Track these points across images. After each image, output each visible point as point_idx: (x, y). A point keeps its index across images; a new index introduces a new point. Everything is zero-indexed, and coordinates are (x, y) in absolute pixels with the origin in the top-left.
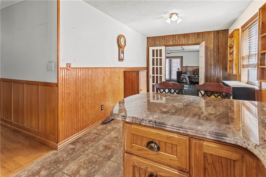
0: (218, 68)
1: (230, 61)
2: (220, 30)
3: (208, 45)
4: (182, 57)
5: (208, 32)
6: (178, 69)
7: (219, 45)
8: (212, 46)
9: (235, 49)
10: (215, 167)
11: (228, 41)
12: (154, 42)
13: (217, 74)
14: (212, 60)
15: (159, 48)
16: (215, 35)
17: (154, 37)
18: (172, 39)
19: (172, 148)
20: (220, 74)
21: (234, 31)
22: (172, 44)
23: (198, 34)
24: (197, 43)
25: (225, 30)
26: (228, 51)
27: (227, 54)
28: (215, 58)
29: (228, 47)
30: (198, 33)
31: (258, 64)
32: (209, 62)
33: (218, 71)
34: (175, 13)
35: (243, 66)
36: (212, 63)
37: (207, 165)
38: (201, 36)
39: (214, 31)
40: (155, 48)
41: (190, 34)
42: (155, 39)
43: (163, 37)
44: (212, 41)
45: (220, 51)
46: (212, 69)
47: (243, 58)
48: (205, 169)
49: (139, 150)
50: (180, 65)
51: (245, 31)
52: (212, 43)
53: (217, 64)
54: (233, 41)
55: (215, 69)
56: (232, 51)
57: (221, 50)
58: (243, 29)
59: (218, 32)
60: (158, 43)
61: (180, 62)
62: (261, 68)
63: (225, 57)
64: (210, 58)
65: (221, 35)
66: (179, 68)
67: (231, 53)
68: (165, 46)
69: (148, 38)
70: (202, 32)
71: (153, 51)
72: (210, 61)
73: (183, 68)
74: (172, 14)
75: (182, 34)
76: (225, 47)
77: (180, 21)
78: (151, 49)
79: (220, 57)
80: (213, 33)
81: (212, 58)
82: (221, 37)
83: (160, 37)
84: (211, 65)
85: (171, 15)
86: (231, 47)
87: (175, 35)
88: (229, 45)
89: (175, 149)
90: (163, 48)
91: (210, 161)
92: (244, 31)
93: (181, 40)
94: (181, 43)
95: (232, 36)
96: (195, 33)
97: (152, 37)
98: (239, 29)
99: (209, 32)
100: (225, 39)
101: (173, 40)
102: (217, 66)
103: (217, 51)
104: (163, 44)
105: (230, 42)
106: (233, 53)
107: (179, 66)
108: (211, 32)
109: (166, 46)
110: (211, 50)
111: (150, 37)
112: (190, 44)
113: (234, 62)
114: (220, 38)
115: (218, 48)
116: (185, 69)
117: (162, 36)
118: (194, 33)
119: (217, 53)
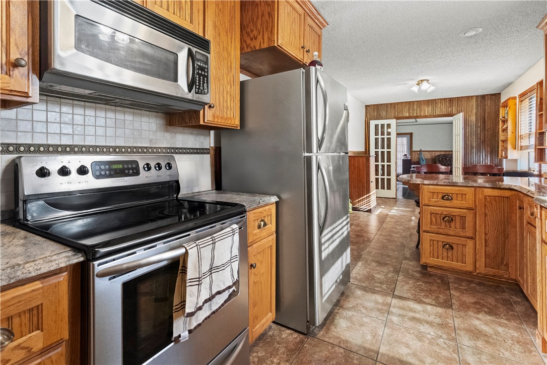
0: (484, 152)
1: (503, 141)
2: (487, 95)
3: (468, 117)
4: (411, 134)
5: (467, 97)
6: (405, 155)
7: (485, 117)
8: (473, 118)
9: (510, 124)
10: (491, 204)
11: (499, 112)
12: (378, 112)
13: (483, 161)
14: (474, 140)
15: (385, 122)
16: (479, 102)
17: (377, 105)
18: (407, 107)
19: (462, 197)
20: (486, 161)
21: (509, 99)
22: (407, 115)
23: (450, 101)
24: (449, 114)
25: (494, 95)
26: (500, 126)
27: (499, 131)
28: (479, 136)
29: (500, 121)
30: (450, 98)
31: (536, 144)
32: (469, 143)
33: (484, 157)
34: (425, 80)
35: (521, 147)
36: (474, 144)
37: (486, 203)
38: (455, 103)
39: (477, 97)
40: (380, 122)
41: (437, 101)
42: (378, 107)
43: (393, 105)
44: (474, 111)
45: (486, 127)
46: (474, 154)
47: (521, 137)
48: (485, 205)
49: (436, 202)
50: (407, 149)
51: (524, 102)
52: (474, 115)
53: (482, 146)
54: (507, 112)
55: (479, 154)
56: (505, 127)
57: (489, 125)
58: (521, 99)
59: (483, 97)
60: (384, 113)
61: (407, 142)
62: (539, 149)
63: (495, 135)
64: (471, 137)
65: (488, 103)
66: (406, 153)
67: (505, 130)
68: (395, 118)
69: (367, 106)
70: (458, 98)
71: (376, 126)
72: (471, 142)
73: (413, 154)
74: (422, 81)
75: (423, 101)
76: (495, 120)
77: (432, 88)
78: (373, 123)
79: (486, 136)
80: (475, 98)
81: (474, 137)
82: (489, 104)
83: (387, 105)
84: (472, 147)
85: (420, 82)
86: (505, 121)
87: (413, 102)
88: (501, 117)
89: (464, 197)
90: (393, 122)
91: (488, 200)
92: (522, 101)
93: (423, 110)
94: (422, 114)
95: (505, 105)
96: (446, 99)
97: (374, 105)
98: (516, 97)
99: (469, 98)
100: (495, 107)
101: (409, 110)
102: (482, 148)
103: (481, 126)
104: (393, 115)
105: (502, 114)
106: (507, 130)
107: (406, 151)
108: (472, 97)
109: (397, 118)
110: (472, 124)
111: (371, 105)
112: (438, 115)
113: (509, 142)
114: (486, 106)
115: (484, 122)
116: (417, 156)
117: (391, 104)
118: (444, 99)
119: (482, 128)
